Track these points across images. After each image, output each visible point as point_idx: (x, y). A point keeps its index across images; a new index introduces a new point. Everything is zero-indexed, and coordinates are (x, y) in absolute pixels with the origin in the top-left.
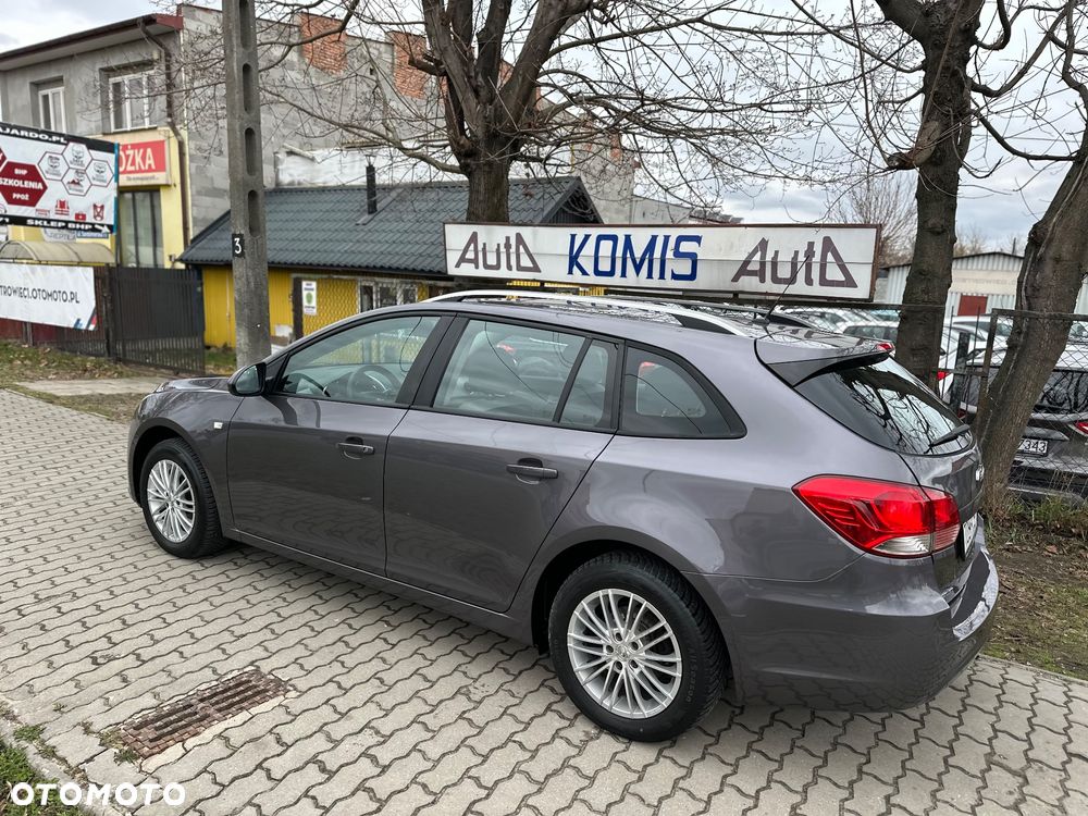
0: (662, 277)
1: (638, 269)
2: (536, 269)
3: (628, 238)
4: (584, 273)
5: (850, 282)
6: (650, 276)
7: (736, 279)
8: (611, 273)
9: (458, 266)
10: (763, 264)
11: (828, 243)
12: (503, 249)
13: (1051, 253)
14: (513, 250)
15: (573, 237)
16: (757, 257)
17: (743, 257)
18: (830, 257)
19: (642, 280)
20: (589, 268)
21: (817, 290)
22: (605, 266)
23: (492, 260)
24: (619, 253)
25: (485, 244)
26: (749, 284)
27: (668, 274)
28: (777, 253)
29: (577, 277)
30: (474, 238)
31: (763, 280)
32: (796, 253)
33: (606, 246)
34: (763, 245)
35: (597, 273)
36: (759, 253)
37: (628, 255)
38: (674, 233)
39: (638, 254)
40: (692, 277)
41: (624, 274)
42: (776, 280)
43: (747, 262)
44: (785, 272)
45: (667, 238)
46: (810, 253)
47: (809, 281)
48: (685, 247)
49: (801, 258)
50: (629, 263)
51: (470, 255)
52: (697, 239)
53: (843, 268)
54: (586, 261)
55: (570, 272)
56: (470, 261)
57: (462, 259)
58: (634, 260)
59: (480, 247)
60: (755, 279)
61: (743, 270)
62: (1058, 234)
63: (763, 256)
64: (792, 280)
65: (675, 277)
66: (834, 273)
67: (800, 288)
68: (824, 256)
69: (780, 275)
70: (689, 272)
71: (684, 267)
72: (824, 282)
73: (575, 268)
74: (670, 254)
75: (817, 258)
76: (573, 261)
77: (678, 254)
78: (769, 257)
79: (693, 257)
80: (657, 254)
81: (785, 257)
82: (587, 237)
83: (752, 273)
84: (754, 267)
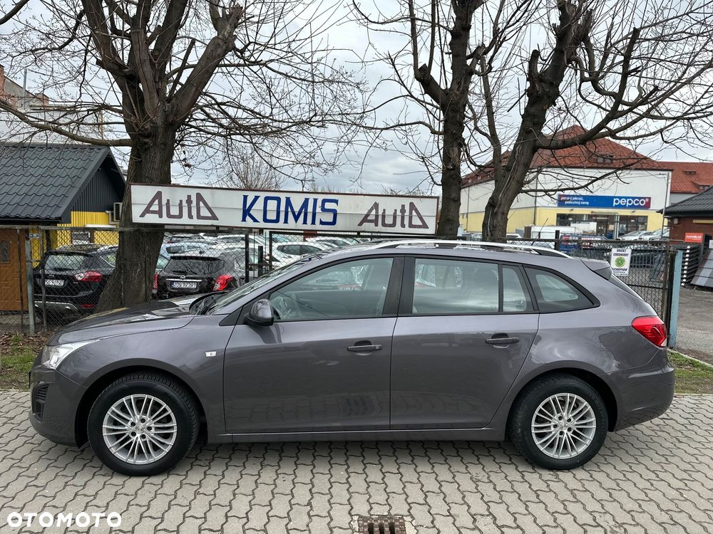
0: (313, 223)
1: (296, 218)
2: (214, 217)
3: (288, 199)
4: (255, 220)
5: (425, 226)
6: (305, 222)
7: (360, 224)
8: (277, 221)
9: (142, 215)
10: (377, 216)
11: (412, 205)
12: (184, 204)
13: (500, 210)
14: (194, 204)
15: (245, 197)
16: (374, 212)
17: (366, 212)
18: (414, 213)
19: (300, 225)
20: (259, 217)
21: (407, 230)
22: (272, 216)
23: (175, 211)
24: (283, 208)
25: (168, 201)
26: (369, 227)
27: (317, 221)
28: (384, 210)
29: (249, 223)
30: (159, 195)
31: (376, 225)
32: (396, 210)
33: (272, 205)
34: (376, 206)
35: (266, 220)
36: (374, 210)
37: (289, 210)
38: (320, 198)
39: (297, 209)
40: (334, 223)
41: (286, 221)
42: (384, 225)
43: (367, 215)
44: (389, 221)
45: (315, 201)
46: (403, 210)
47: (403, 225)
48: (328, 206)
49: (399, 213)
50: (290, 215)
51: (155, 207)
52: (336, 201)
53: (421, 218)
54: (257, 210)
55: (244, 220)
56: (154, 212)
57: (147, 211)
58: (293, 213)
59: (164, 202)
60: (372, 225)
61: (365, 219)
62: (503, 202)
63: (377, 212)
64: (394, 225)
65: (322, 223)
66: (416, 221)
67: (398, 229)
68: (411, 213)
69: (386, 222)
70: (331, 220)
71: (329, 218)
72: (411, 226)
73: (248, 218)
74: (318, 210)
75: (407, 213)
76: (246, 212)
77: (324, 210)
78: (380, 212)
79: (335, 213)
80: (310, 209)
81: (390, 212)
82: (257, 198)
83: (371, 221)
84: (372, 217)
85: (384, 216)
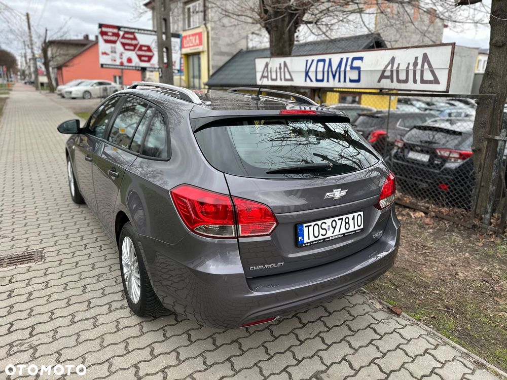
0: (345, 81)
1: (334, 76)
2: (292, 80)
3: (330, 60)
4: (311, 81)
5: (436, 81)
6: (339, 81)
7: (379, 81)
8: (323, 80)
9: (261, 80)
11: (425, 56)
12: (278, 70)
14: (282, 70)
15: (307, 61)
16: (389, 68)
17: (382, 68)
18: (426, 66)
19: (336, 83)
20: (313, 78)
21: (420, 86)
22: (320, 76)
23: (274, 76)
24: (326, 69)
25: (271, 68)
26: (386, 84)
27: (347, 80)
28: (399, 64)
29: (308, 83)
30: (267, 65)
31: (392, 81)
32: (409, 64)
33: (321, 65)
34: (393, 60)
35: (317, 80)
36: (390, 65)
37: (330, 70)
38: (351, 56)
39: (334, 69)
40: (358, 81)
41: (328, 81)
42: (399, 81)
43: (384, 71)
44: (402, 76)
45: (347, 59)
46: (415, 64)
47: (415, 81)
48: (356, 63)
49: (411, 67)
50: (330, 74)
51: (265, 74)
52: (361, 59)
53: (433, 72)
54: (312, 75)
55: (306, 81)
56: (265, 77)
57: (263, 77)
58: (332, 72)
59: (269, 70)
60: (389, 81)
61: (383, 76)
63: (392, 67)
64: (406, 81)
65: (351, 81)
66: (428, 76)
67: (410, 85)
68: (423, 66)
69: (400, 78)
70: (357, 78)
71: (354, 75)
72: (423, 81)
73: (308, 78)
74: (348, 68)
76: (307, 74)
77: (352, 68)
78: (395, 68)
79: (358, 69)
80: (342, 68)
81: (403, 67)
82: (313, 61)
83: (387, 77)
84: (387, 74)
85: (398, 72)
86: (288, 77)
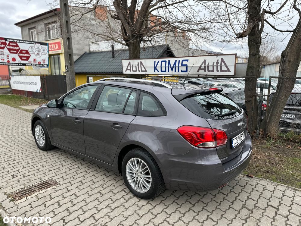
0: (178, 71)
1: (172, 69)
2: (146, 71)
3: (169, 61)
5: (229, 71)
6: (175, 71)
7: (198, 71)
8: (165, 71)
9: (126, 71)
10: (205, 67)
11: (222, 60)
12: (137, 66)
14: (140, 66)
15: (155, 61)
16: (203, 65)
17: (200, 65)
18: (223, 64)
19: (173, 73)
20: (159, 70)
21: (220, 73)
22: (163, 69)
23: (134, 69)
24: (167, 66)
25: (132, 65)
26: (202, 72)
27: (180, 71)
28: (209, 63)
29: (157, 73)
30: (130, 63)
31: (205, 71)
32: (214, 63)
33: (164, 64)
34: (205, 61)
35: (162, 71)
36: (204, 64)
37: (169, 66)
38: (181, 59)
39: (172, 66)
40: (186, 71)
41: (168, 71)
42: (209, 71)
43: (201, 66)
44: (211, 69)
45: (179, 61)
46: (217, 63)
47: (218, 71)
48: (184, 63)
49: (215, 64)
50: (170, 68)
51: (129, 68)
52: (187, 60)
53: (227, 67)
54: (158, 68)
55: (155, 71)
56: (129, 70)
57: (127, 69)
58: (171, 67)
59: (131, 66)
60: (203, 71)
61: (200, 69)
62: (289, 54)
63: (205, 64)
64: (213, 71)
65: (182, 71)
66: (224, 68)
67: (215, 73)
68: (221, 64)
69: (210, 70)
70: (185, 70)
71: (184, 69)
72: (222, 71)
73: (156, 70)
74: (180, 65)
75: (219, 64)
76: (155, 68)
77: (182, 65)
78: (206, 65)
79: (186, 65)
80: (177, 65)
81: (211, 64)
82: (159, 61)
83: (202, 69)
84: (203, 67)
85: (208, 67)
86: (143, 69)
